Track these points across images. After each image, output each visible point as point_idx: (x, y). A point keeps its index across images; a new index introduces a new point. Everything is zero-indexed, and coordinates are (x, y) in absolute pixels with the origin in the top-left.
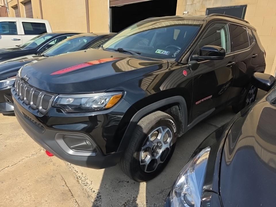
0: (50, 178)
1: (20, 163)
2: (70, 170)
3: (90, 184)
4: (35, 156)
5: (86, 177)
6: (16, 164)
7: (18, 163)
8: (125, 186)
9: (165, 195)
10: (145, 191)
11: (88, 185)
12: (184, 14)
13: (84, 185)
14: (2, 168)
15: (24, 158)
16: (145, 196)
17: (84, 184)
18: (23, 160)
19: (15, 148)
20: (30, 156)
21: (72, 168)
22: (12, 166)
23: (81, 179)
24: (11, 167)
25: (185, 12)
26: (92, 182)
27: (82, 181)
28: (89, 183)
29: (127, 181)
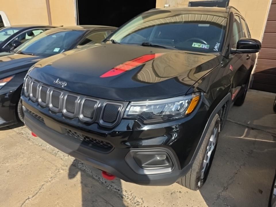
0: (92, 204)
1: (42, 190)
2: (109, 190)
3: (142, 202)
4: (57, 179)
5: (132, 195)
6: (37, 193)
7: (40, 192)
8: (180, 198)
9: (223, 199)
10: (203, 199)
11: (140, 204)
12: (165, 7)
13: (136, 205)
14: (22, 202)
15: (43, 184)
16: (206, 204)
17: (135, 203)
18: (44, 187)
19: (23, 172)
20: (50, 180)
21: (110, 186)
22: (33, 196)
23: (128, 198)
24: (33, 199)
25: (166, 5)
26: (142, 199)
27: (130, 200)
28: (140, 200)
29: (179, 191)
